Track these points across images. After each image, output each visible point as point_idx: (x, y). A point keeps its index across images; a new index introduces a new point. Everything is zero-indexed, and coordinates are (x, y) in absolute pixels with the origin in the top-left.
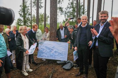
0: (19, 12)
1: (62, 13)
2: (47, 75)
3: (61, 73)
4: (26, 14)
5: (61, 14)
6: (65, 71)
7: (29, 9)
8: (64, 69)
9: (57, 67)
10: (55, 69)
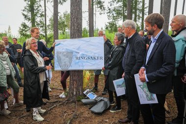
0: (24, 10)
1: (102, 12)
2: (62, 122)
3: (86, 119)
4: (36, 15)
5: (100, 14)
6: (94, 116)
7: (40, 6)
8: (93, 112)
9: (83, 109)
10: (78, 113)
